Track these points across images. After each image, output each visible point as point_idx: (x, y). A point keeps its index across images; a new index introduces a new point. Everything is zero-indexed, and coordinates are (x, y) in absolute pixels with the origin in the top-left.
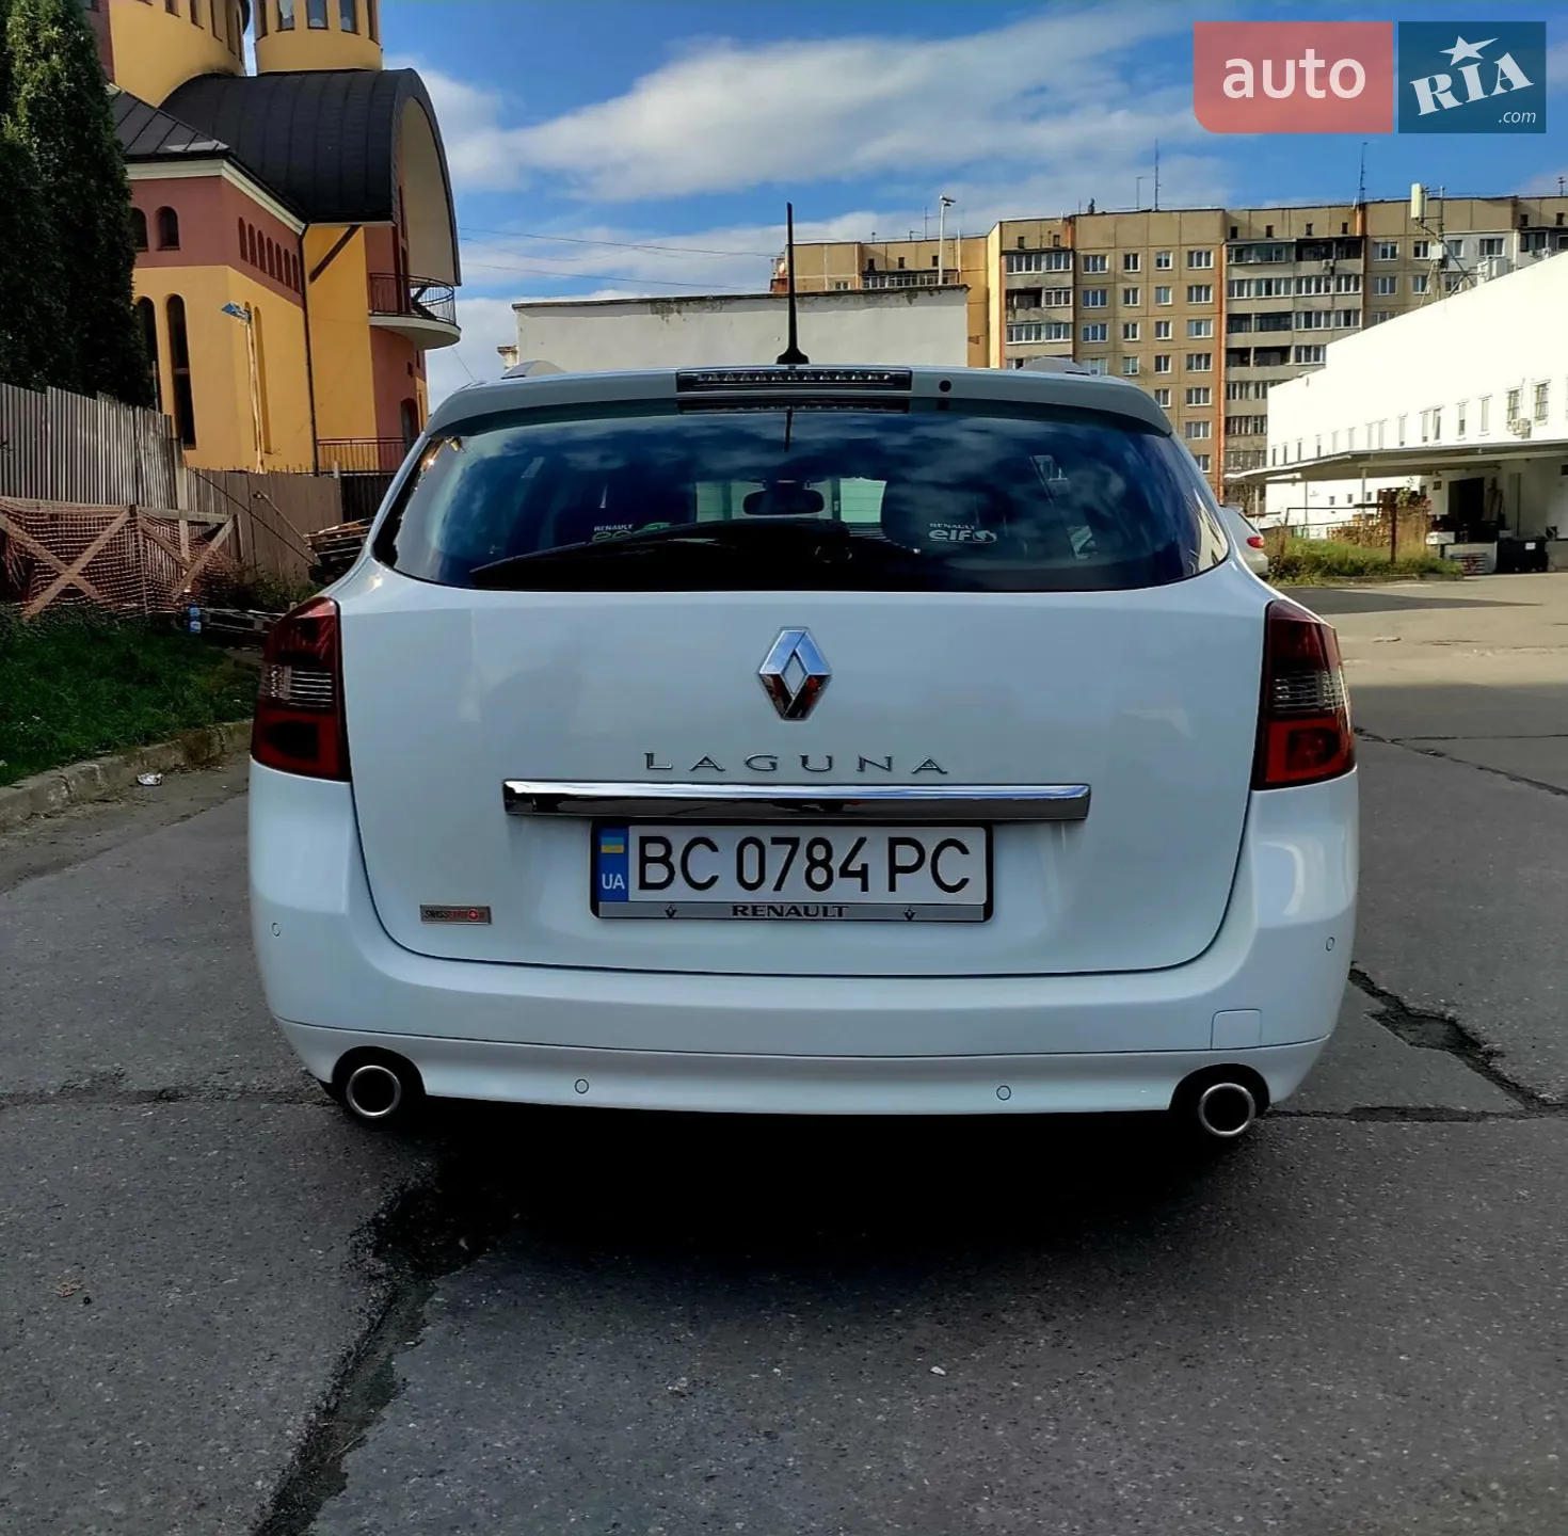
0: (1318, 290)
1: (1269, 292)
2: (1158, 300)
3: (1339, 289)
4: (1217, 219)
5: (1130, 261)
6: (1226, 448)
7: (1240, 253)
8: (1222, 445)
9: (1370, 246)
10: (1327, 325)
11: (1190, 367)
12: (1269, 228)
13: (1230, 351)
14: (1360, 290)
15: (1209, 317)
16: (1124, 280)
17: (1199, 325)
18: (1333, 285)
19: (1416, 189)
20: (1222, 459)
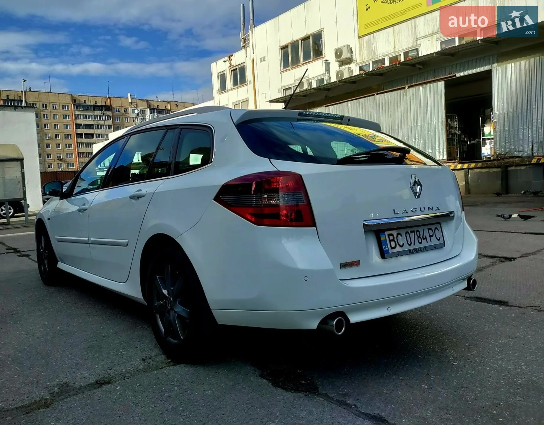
0: (100, 119)
1: (86, 118)
2: (54, 118)
3: (106, 119)
4: (69, 97)
5: (44, 106)
6: (79, 161)
7: (77, 107)
8: (78, 160)
9: (113, 109)
10: (104, 128)
11: (65, 138)
12: (85, 101)
13: (77, 134)
14: (111, 120)
15: (70, 124)
16: (43, 111)
17: (67, 126)
18: (104, 118)
19: (129, 95)
20: (78, 164)
